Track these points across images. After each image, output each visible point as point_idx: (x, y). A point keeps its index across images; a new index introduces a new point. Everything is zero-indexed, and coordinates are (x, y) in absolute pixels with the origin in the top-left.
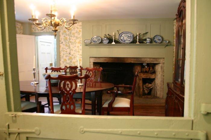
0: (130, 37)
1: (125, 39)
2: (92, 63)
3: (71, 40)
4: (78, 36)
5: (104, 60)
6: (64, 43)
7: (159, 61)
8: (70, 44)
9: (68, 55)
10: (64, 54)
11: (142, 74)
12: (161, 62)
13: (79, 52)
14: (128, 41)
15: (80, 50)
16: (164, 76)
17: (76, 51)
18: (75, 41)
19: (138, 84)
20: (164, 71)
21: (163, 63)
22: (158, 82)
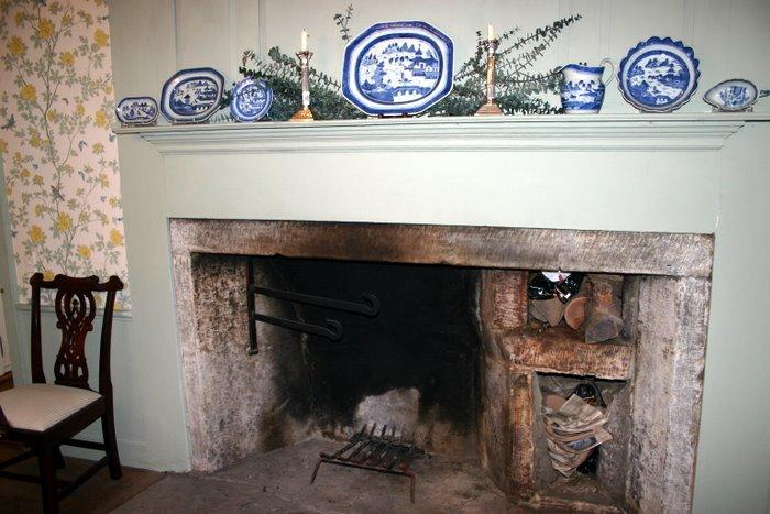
0: (430, 61)
1: (395, 84)
2: (188, 260)
3: (58, 106)
4: (96, 75)
5: (260, 239)
6: (22, 124)
7: (669, 256)
8: (55, 127)
9: (49, 202)
10: (26, 197)
11: (530, 341)
12: (682, 271)
13: (104, 181)
14: (415, 96)
15: (109, 171)
16: (701, 377)
17: (87, 176)
18: (81, 110)
19: (506, 414)
20: (703, 341)
21: (700, 277)
22: (649, 418)
